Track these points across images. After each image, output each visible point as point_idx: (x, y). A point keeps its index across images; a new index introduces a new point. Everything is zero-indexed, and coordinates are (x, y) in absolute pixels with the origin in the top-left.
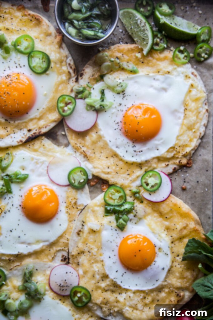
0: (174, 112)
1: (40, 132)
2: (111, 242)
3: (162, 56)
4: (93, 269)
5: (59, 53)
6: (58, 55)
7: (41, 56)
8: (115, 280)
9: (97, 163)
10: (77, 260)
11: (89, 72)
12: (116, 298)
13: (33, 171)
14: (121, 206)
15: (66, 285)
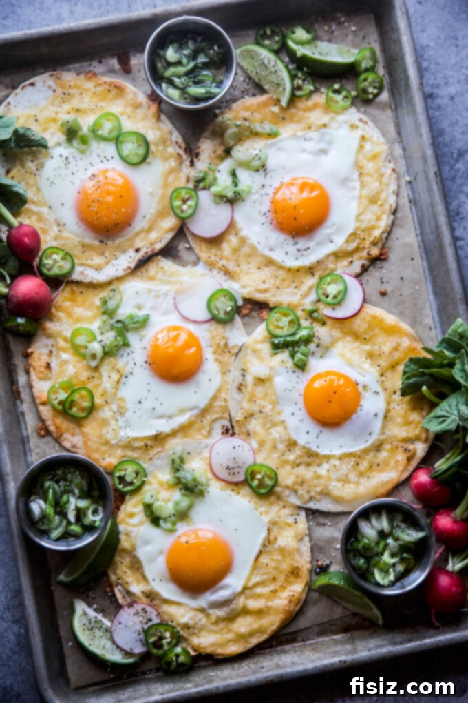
0: (345, 181)
1: (153, 250)
2: (290, 391)
3: (310, 103)
4: (271, 437)
5: (159, 129)
6: (158, 133)
7: (134, 138)
8: (307, 446)
9: (245, 280)
10: (245, 427)
11: (207, 147)
12: (315, 472)
13: (153, 308)
14: (293, 334)
15: (236, 466)
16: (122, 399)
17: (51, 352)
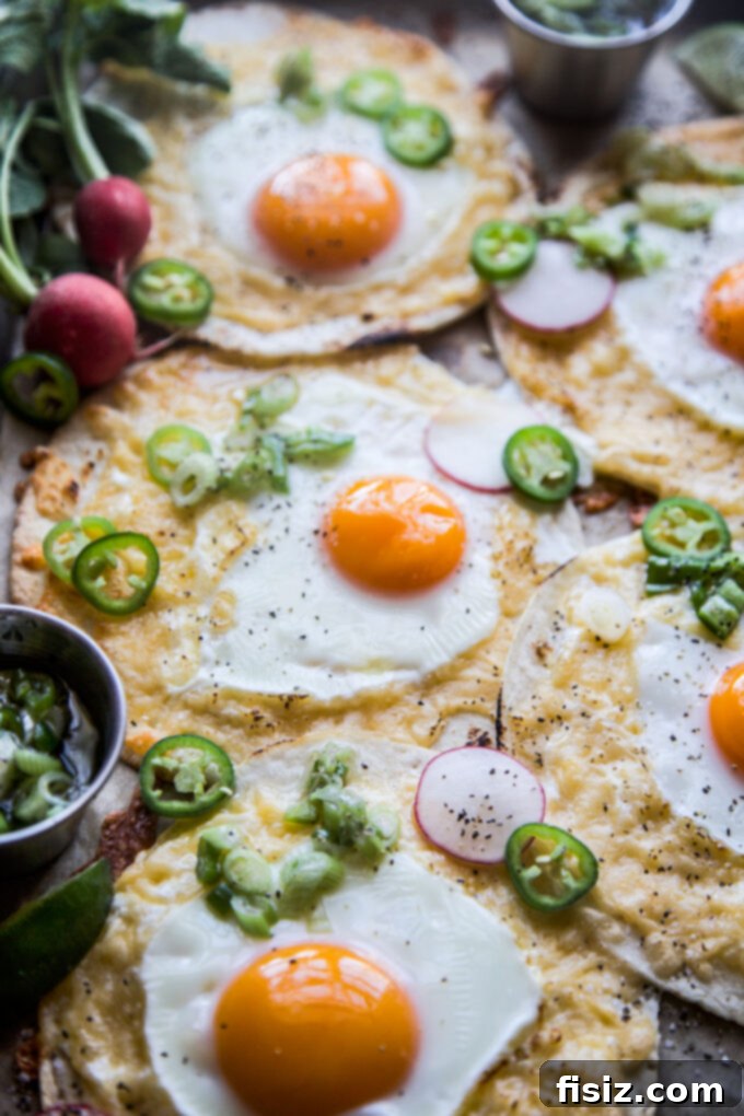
2: (677, 681)
4: (600, 780)
6: (479, 133)
7: (425, 120)
8: (698, 822)
9: (609, 433)
10: (534, 743)
12: (709, 899)
13: (370, 433)
14: (710, 559)
15: (486, 816)
16: (231, 598)
17: (91, 466)
